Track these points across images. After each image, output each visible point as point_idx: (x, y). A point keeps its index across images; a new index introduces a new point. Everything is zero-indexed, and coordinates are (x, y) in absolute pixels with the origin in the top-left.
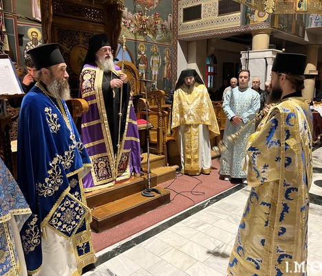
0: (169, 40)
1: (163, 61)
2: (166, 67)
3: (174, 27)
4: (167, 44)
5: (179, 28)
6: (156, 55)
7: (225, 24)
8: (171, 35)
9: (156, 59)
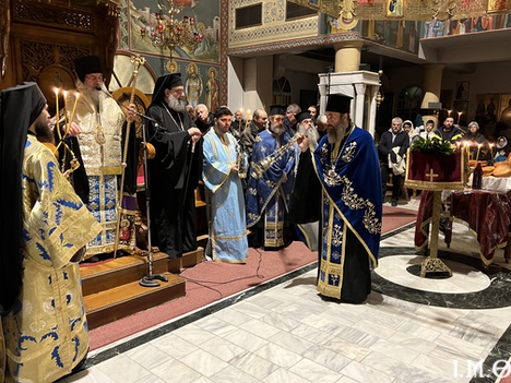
0: (215, 56)
1: (206, 87)
2: (210, 96)
3: (222, 37)
4: (212, 61)
5: (230, 37)
6: (194, 78)
7: (295, 33)
8: (218, 48)
9: (194, 84)
